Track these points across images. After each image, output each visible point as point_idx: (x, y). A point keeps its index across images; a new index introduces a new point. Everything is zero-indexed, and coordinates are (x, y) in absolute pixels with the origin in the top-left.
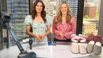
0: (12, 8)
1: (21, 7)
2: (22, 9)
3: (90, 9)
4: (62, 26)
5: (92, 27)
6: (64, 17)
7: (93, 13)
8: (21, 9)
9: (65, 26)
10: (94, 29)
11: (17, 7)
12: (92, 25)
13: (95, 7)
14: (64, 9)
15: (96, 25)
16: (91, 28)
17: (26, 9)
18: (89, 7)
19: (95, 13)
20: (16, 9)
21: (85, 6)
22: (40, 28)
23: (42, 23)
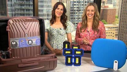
0: (12, 11)
1: (23, 10)
2: (25, 12)
3: (108, 12)
4: (87, 33)
5: (110, 34)
6: (90, 22)
7: (112, 17)
8: (23, 12)
9: (91, 33)
10: (113, 36)
11: (19, 10)
12: (110, 32)
13: (114, 10)
14: (90, 12)
15: (116, 32)
16: (109, 36)
17: (30, 12)
18: (107, 9)
19: (114, 17)
20: (18, 13)
21: (101, 9)
22: (59, 35)
23: (61, 29)
